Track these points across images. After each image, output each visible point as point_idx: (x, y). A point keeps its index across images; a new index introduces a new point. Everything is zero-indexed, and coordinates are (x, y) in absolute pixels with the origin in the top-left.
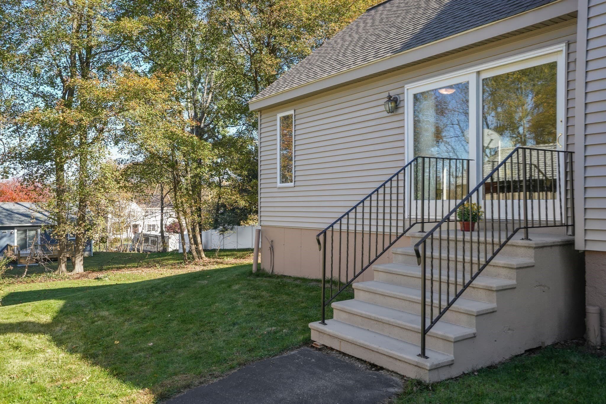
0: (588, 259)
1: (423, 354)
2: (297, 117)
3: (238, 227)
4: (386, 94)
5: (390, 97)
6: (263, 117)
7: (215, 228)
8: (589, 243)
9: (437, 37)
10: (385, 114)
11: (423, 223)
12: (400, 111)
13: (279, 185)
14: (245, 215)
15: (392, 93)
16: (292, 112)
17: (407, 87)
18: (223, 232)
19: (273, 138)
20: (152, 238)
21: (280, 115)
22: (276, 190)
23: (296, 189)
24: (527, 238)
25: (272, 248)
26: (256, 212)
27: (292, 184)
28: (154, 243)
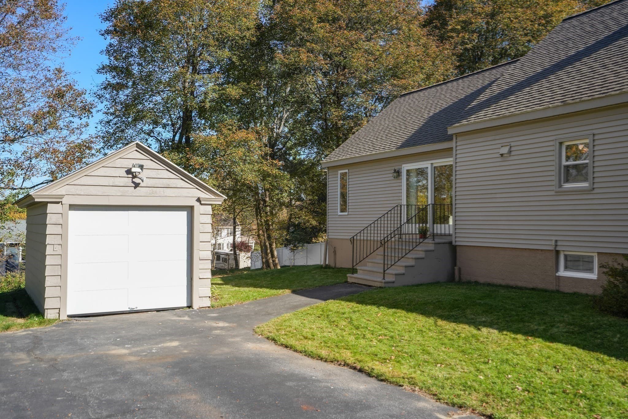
0: (458, 249)
1: (384, 279)
2: (350, 174)
3: (308, 245)
4: (393, 168)
5: (395, 170)
6: (330, 171)
7: (286, 246)
8: (457, 242)
9: (414, 145)
10: (393, 178)
11: (400, 234)
12: (400, 177)
13: (340, 213)
14: (314, 234)
15: (397, 168)
16: (347, 171)
17: (403, 166)
18: (292, 250)
19: (336, 185)
20: (223, 256)
21: (340, 172)
22: (337, 216)
23: (349, 216)
24: (434, 240)
25: (335, 252)
26: (325, 231)
27: (346, 213)
28: (225, 260)
